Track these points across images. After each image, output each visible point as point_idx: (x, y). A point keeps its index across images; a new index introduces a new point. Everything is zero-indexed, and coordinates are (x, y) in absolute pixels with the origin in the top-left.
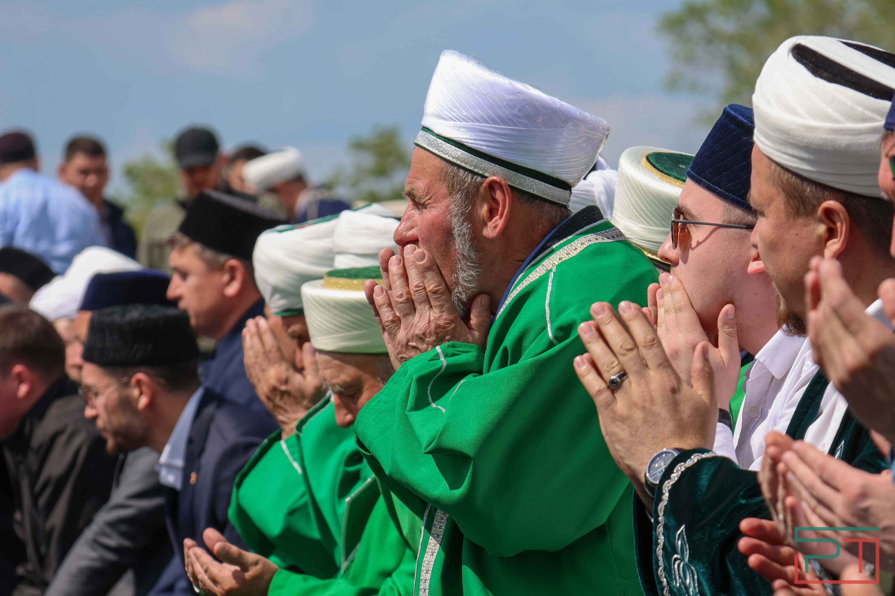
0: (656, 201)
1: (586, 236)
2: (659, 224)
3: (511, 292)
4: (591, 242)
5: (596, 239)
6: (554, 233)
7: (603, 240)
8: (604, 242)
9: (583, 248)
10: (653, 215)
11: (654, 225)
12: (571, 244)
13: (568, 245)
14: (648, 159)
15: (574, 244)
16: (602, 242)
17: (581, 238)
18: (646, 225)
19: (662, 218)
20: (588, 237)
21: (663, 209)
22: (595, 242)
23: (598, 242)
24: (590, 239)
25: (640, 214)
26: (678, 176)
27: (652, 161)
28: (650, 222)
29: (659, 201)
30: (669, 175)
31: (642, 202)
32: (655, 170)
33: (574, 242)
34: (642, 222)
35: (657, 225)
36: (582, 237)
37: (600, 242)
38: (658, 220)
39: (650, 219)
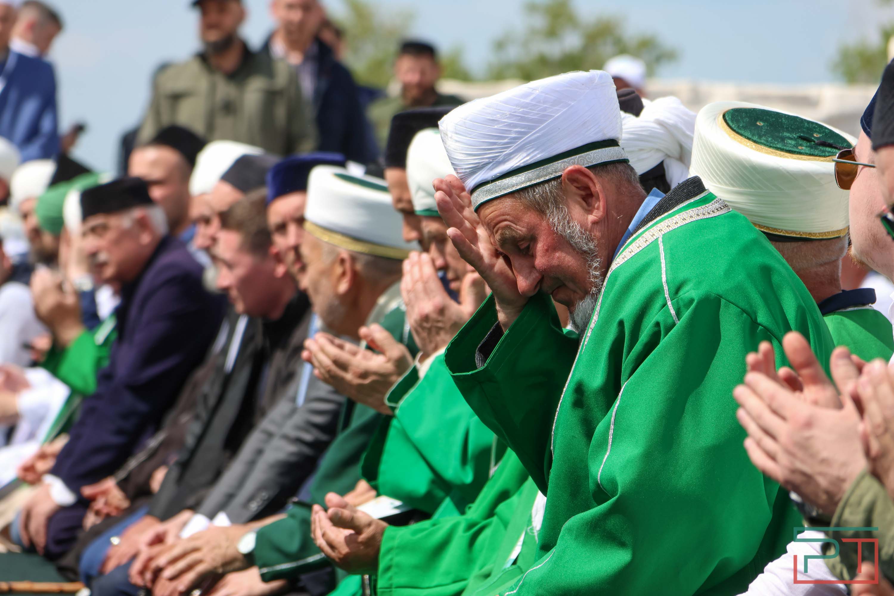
0: (724, 161)
1: (687, 211)
2: (728, 183)
3: (618, 257)
4: (693, 218)
5: (697, 215)
6: (655, 206)
7: (704, 216)
8: (705, 218)
9: (685, 223)
10: (723, 175)
11: (723, 183)
12: (672, 218)
13: (670, 219)
14: (724, 116)
15: (675, 219)
16: (704, 218)
17: (682, 213)
18: (716, 183)
19: (731, 177)
20: (689, 212)
21: (731, 168)
22: (697, 219)
23: (699, 218)
24: (692, 215)
25: (711, 172)
26: (750, 136)
27: (727, 119)
28: (720, 180)
29: (728, 161)
30: (741, 135)
31: (713, 161)
32: (728, 129)
33: (675, 216)
34: (713, 180)
35: (726, 184)
36: (684, 212)
37: (701, 218)
38: (727, 179)
39: (720, 177)
